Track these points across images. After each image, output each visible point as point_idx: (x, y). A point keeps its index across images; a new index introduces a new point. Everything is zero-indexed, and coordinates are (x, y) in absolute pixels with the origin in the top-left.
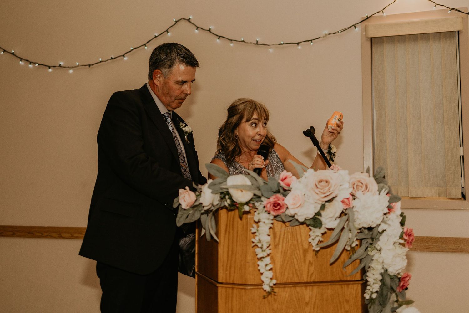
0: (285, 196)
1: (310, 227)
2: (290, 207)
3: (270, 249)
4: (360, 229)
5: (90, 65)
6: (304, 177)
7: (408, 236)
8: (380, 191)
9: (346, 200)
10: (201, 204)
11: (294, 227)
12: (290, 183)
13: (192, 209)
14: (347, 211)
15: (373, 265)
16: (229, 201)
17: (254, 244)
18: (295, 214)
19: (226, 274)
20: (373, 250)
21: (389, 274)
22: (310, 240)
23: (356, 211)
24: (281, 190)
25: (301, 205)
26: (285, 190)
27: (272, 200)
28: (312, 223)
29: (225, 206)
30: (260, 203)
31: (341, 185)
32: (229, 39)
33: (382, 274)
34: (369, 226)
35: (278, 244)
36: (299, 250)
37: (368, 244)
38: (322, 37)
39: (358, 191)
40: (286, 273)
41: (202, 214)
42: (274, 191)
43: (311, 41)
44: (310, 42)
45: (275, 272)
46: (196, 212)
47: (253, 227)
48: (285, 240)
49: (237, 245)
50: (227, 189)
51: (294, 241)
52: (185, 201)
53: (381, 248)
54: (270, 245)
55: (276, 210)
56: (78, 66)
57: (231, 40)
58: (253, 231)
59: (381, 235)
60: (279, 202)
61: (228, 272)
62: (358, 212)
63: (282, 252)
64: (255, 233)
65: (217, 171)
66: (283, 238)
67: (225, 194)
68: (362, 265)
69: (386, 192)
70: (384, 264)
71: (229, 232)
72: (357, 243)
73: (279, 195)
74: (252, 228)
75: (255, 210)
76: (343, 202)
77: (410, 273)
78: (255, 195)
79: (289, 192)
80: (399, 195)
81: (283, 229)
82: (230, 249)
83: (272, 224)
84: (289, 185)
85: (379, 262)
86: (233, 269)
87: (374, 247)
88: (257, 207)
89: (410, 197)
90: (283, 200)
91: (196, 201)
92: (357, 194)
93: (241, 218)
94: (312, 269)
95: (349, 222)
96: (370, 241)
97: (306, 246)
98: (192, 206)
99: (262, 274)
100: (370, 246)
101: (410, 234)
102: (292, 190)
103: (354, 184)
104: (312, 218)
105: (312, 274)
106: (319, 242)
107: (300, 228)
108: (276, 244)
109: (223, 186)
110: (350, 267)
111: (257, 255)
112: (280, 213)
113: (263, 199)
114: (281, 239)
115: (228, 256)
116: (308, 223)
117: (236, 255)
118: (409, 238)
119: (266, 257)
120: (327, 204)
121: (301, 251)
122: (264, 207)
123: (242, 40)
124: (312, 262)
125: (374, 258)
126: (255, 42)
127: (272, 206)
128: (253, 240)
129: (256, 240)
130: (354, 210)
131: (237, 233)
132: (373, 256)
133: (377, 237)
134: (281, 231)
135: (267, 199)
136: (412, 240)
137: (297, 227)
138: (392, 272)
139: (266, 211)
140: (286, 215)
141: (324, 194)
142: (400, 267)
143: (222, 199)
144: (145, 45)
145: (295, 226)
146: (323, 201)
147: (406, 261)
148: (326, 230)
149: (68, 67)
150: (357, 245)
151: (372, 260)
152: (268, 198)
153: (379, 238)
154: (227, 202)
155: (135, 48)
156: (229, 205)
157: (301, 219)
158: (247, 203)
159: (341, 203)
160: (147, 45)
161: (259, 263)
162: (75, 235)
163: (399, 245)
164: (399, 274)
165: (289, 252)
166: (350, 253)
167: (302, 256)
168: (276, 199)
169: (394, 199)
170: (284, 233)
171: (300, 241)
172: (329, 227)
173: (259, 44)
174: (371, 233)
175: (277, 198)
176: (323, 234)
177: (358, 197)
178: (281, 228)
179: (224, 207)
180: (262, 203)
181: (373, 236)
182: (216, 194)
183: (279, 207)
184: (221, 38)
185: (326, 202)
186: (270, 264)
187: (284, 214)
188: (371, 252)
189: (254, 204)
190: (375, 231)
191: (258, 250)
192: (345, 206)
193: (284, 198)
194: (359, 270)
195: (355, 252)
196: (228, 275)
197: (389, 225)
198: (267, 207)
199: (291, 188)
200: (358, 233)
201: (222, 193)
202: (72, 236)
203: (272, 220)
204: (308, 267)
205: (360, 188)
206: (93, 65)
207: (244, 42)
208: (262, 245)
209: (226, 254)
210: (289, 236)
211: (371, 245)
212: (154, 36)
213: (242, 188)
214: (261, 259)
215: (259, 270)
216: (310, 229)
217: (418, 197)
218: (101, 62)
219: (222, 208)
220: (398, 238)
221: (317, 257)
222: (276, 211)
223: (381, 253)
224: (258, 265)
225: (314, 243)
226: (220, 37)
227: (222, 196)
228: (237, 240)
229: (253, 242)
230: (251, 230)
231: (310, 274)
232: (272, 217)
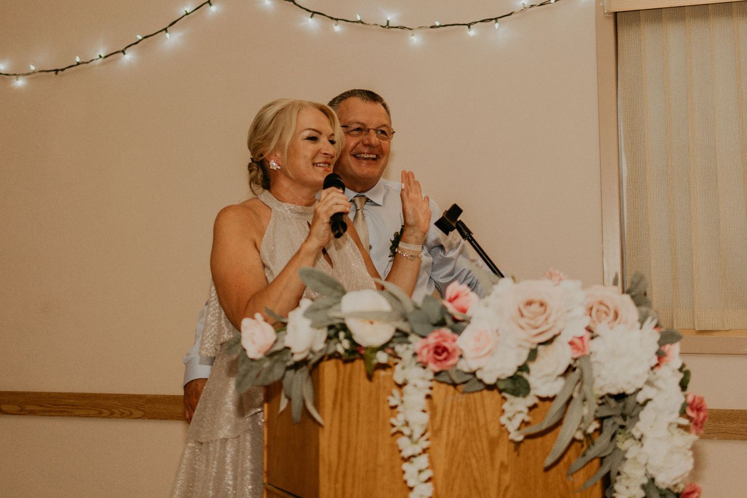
0: (458, 331)
1: (504, 394)
2: (468, 353)
3: (427, 440)
4: (602, 398)
5: (57, 71)
6: (493, 296)
7: (695, 411)
8: (642, 321)
9: (578, 342)
10: (288, 348)
11: (471, 396)
12: (465, 306)
13: (268, 358)
14: (578, 362)
15: (627, 468)
16: (346, 344)
17: (394, 430)
18: (479, 369)
19: (336, 489)
20: (627, 439)
21: (657, 487)
22: (503, 420)
23: (597, 362)
24: (449, 321)
25: (490, 351)
26: (456, 321)
27: (432, 340)
28: (510, 385)
29: (336, 352)
30: (405, 346)
31: (568, 311)
32: (332, 18)
33: (643, 487)
34: (621, 391)
35: (440, 429)
36: (481, 440)
37: (616, 427)
38: (517, 13)
39: (600, 322)
40: (456, 487)
41: (288, 368)
42: (434, 321)
43: (496, 19)
44: (494, 21)
45: (435, 485)
46: (277, 365)
47: (392, 395)
48: (453, 420)
49: (357, 431)
50: (343, 319)
51: (470, 423)
52: (254, 342)
53: (642, 436)
54: (426, 431)
55: (440, 361)
56: (34, 72)
57: (337, 20)
58: (393, 402)
59: (642, 410)
60: (446, 344)
61: (339, 486)
62: (600, 363)
63: (447, 445)
64: (395, 407)
65: (322, 281)
66: (450, 417)
67: (337, 329)
68: (604, 470)
69: (654, 323)
70: (648, 467)
71: (341, 406)
72: (596, 425)
73: (446, 331)
74: (390, 398)
75: (396, 360)
76: (571, 343)
77: (700, 485)
78: (398, 330)
79: (464, 324)
80: (675, 327)
81: (450, 398)
82: (344, 440)
83: (431, 388)
84: (464, 311)
85: (639, 463)
86: (349, 481)
87: (630, 433)
88: (400, 355)
89: (697, 329)
90: (454, 340)
91: (276, 342)
92: (599, 329)
93: (370, 377)
94: (507, 478)
95: (582, 385)
96: (620, 421)
97: (494, 432)
98: (269, 353)
99: (411, 489)
100: (620, 430)
101: (699, 407)
102: (472, 321)
103: (591, 309)
104: (511, 378)
105: (507, 488)
106: (523, 425)
107: (482, 397)
108: (435, 428)
109: (333, 313)
110: (582, 472)
111: (400, 451)
112: (448, 366)
113: (412, 338)
114: (446, 418)
115: (339, 452)
116: (501, 386)
117: (356, 450)
118: (698, 415)
119: (420, 454)
120: (541, 348)
121: (485, 443)
122: (415, 355)
123: (359, 18)
124: (506, 463)
125: (628, 456)
126: (385, 24)
127: (432, 353)
128: (393, 421)
129: (398, 421)
130: (593, 359)
131: (358, 406)
132: (626, 452)
133: (634, 413)
134: (445, 403)
135: (420, 340)
136: (704, 419)
137: (477, 395)
138: (663, 483)
139: (418, 363)
140: (458, 371)
141: (537, 328)
142: (680, 473)
143: (329, 338)
144: (165, 29)
145: (473, 392)
146: (533, 344)
147: (692, 461)
148: (536, 401)
149: (15, 75)
150: (596, 430)
151: (625, 459)
152: (423, 337)
153: (638, 415)
154: (343, 346)
155: (146, 37)
156: (346, 351)
157: (490, 380)
158: (383, 348)
159: (569, 347)
160: (168, 29)
161: (406, 466)
162: (29, 408)
163: (679, 429)
164: (675, 486)
165: (462, 443)
166: (582, 446)
167: (487, 453)
168: (440, 340)
169: (668, 337)
170: (452, 407)
171: (482, 421)
172: (544, 393)
173: (392, 27)
174: (621, 405)
175: (441, 336)
176: (531, 408)
177: (599, 334)
178: (446, 397)
179: (335, 356)
180: (410, 346)
181: (627, 411)
182: (319, 328)
183: (445, 355)
184: (315, 15)
185: (540, 344)
186: (427, 468)
187: (454, 369)
188: (623, 442)
189: (393, 349)
190: (630, 401)
191: (403, 442)
192: (575, 351)
193: (455, 336)
194: (598, 479)
195: (593, 444)
196: (340, 492)
197: (659, 389)
198: (421, 354)
199: (471, 318)
200: (600, 405)
201: (331, 327)
202: (21, 410)
203: (431, 381)
204: (500, 473)
205: (604, 315)
206: (62, 70)
207: (362, 23)
208: (412, 431)
209: (334, 449)
210: (462, 414)
211: (623, 430)
212: (185, 13)
213: (371, 317)
214: (408, 459)
215: (405, 482)
216: (504, 398)
217: (715, 331)
218: (78, 64)
219: (331, 357)
220: (677, 414)
221: (518, 455)
222: (439, 363)
223: (642, 445)
224: (404, 472)
225: (512, 426)
226: (314, 12)
227: (332, 332)
228: (358, 422)
229: (393, 426)
230: (388, 401)
231: (503, 487)
232: (431, 376)
